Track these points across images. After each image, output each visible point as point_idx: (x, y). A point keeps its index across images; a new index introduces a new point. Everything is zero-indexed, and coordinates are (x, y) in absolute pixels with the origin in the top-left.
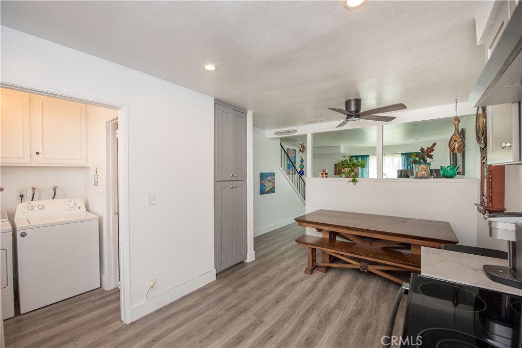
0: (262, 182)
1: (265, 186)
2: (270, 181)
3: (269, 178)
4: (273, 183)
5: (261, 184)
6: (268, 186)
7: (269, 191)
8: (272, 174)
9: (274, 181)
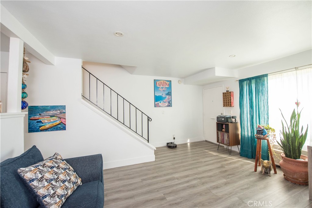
0: (31, 118)
3: (52, 113)
4: (60, 118)
6: (49, 122)
7: (51, 127)
9: (65, 116)
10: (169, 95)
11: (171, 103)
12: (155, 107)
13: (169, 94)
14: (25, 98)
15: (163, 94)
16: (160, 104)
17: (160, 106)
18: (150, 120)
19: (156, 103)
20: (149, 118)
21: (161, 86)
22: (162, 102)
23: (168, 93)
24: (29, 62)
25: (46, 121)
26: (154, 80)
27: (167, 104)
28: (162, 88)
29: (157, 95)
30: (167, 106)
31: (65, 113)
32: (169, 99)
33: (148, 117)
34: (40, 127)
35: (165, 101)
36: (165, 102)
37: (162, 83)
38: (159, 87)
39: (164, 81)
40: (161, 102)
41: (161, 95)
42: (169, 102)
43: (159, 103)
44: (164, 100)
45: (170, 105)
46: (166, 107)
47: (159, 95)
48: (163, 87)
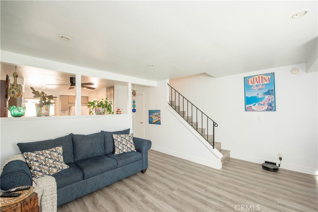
0: (150, 116)
1: (152, 119)
2: (156, 116)
3: (156, 114)
4: (159, 117)
5: (149, 117)
6: (155, 119)
7: (156, 122)
8: (158, 111)
9: (160, 116)
10: (270, 94)
11: (273, 105)
12: (245, 111)
13: (271, 92)
14: (134, 107)
15: (258, 94)
16: (253, 108)
17: (253, 110)
18: (216, 125)
19: (247, 106)
20: (215, 124)
21: (256, 84)
22: (257, 104)
23: (269, 91)
24: (136, 90)
25: (154, 119)
26: (244, 77)
27: (266, 107)
28: (257, 86)
29: (249, 95)
30: (266, 110)
31: (160, 114)
32: (269, 100)
33: (214, 122)
34: (152, 121)
35: (263, 103)
36: (262, 105)
37: (256, 79)
38: (253, 86)
39: (260, 76)
40: (255, 105)
41: (254, 95)
42: (270, 105)
43: (252, 106)
44: (260, 102)
45: (272, 107)
46: (263, 111)
47: (252, 95)
48: (259, 84)
